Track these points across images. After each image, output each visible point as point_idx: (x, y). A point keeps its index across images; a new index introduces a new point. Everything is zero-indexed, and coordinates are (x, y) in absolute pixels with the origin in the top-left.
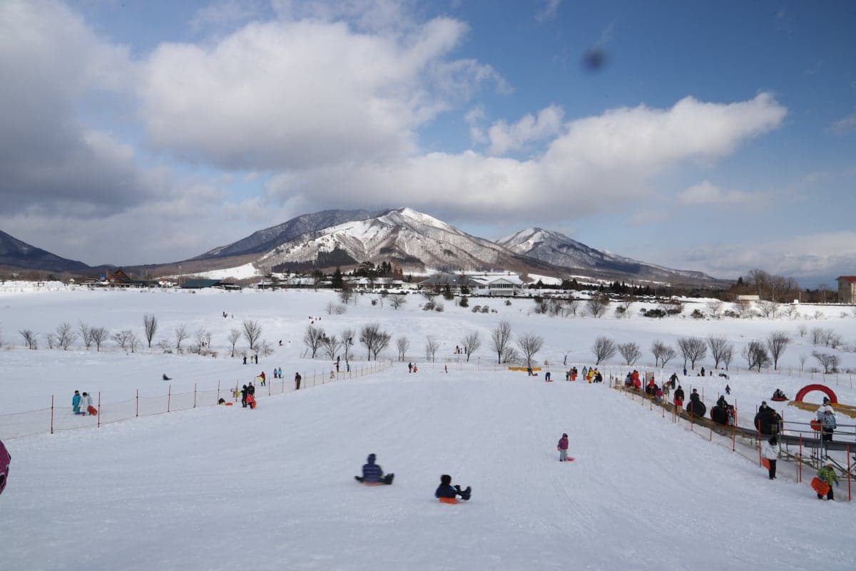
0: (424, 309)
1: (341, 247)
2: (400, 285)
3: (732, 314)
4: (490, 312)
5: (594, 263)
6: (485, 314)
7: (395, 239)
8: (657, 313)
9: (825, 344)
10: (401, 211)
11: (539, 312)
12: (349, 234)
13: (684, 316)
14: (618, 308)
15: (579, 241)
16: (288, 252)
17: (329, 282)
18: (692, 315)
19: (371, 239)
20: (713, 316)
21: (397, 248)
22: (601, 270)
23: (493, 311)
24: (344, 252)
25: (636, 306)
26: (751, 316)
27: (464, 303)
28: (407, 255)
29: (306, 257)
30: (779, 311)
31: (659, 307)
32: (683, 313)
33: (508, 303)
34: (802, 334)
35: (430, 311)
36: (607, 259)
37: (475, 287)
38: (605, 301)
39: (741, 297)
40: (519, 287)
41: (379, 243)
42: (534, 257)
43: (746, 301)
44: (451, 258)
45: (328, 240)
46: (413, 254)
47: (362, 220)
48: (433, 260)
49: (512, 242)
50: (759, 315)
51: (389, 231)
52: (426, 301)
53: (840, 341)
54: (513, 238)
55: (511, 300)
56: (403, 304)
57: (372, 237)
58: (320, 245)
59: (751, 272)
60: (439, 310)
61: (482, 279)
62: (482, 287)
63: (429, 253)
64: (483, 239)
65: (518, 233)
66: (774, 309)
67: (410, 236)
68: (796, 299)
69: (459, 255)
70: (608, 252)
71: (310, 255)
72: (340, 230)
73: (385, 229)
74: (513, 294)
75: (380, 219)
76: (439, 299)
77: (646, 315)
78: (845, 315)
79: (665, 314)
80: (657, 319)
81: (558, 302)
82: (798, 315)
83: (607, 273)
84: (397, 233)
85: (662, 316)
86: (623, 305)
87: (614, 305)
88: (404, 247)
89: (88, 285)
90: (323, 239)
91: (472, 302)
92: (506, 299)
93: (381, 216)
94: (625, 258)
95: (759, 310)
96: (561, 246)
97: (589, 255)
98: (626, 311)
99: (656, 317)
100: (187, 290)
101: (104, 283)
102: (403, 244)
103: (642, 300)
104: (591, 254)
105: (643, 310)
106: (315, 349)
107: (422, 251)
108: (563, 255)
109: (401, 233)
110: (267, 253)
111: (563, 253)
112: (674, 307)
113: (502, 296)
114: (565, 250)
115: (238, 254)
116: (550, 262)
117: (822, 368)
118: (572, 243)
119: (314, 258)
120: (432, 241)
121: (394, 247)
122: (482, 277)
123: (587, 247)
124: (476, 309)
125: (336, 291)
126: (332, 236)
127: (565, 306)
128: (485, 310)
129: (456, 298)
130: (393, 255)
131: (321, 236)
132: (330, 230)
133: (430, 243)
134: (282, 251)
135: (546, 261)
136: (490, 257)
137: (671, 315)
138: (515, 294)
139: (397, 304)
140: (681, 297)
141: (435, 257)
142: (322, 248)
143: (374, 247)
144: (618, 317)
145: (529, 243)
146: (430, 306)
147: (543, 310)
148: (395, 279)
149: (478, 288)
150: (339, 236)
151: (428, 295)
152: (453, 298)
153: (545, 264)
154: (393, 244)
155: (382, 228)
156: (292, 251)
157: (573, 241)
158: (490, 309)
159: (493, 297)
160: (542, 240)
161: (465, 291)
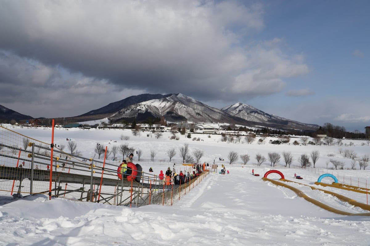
0: (171, 139)
1: (149, 111)
2: (164, 128)
3: (312, 143)
4: (201, 141)
5: (267, 120)
6: (198, 141)
7: (174, 108)
8: (277, 142)
9: (350, 157)
10: (177, 95)
11: (223, 141)
12: (153, 104)
13: (290, 144)
14: (260, 140)
15: (260, 110)
16: (124, 113)
17: (130, 126)
18: (294, 143)
19: (163, 107)
20: (303, 144)
21: (174, 112)
22: (270, 123)
23: (202, 140)
24: (150, 113)
25: (268, 139)
26: (321, 144)
27: (189, 136)
28: (179, 115)
29: (132, 115)
30: (333, 142)
31: (278, 139)
32: (290, 142)
33: (209, 137)
34: (340, 152)
35: (173, 140)
36: (273, 118)
37: (198, 129)
38: (254, 136)
39: (319, 135)
40: (217, 129)
41: (167, 109)
42: (239, 117)
43: (319, 137)
44: (200, 117)
45: (143, 108)
46: (182, 115)
47: (159, 99)
48: (191, 118)
49: (229, 109)
50: (325, 144)
51: (171, 104)
52: (171, 135)
53: (357, 156)
54: (229, 108)
55: (211, 135)
56: (161, 136)
57: (163, 106)
58: (139, 110)
59: (325, 124)
60: (177, 139)
61: (201, 126)
62: (201, 129)
63: (190, 114)
64: (215, 108)
65: (232, 106)
66: (331, 141)
67: (181, 106)
68: (344, 137)
69: (203, 115)
70: (274, 115)
71: (134, 114)
72: (148, 103)
73: (169, 103)
74: (214, 133)
75: (167, 98)
76: (178, 135)
77: (272, 143)
78: (364, 144)
79: (281, 143)
80: (277, 145)
81: (232, 136)
82: (342, 144)
83: (273, 125)
84: (175, 105)
85: (280, 144)
86: (262, 138)
87: (258, 138)
88: (178, 111)
89: (22, 126)
90: (140, 107)
91: (193, 136)
92: (208, 135)
93: (167, 97)
94: (282, 118)
95: (324, 142)
96: (252, 112)
97: (265, 117)
98: (263, 141)
99: (277, 144)
100: (65, 129)
101: (29, 125)
102: (178, 110)
103: (272, 136)
104: (265, 116)
105: (271, 141)
106: (100, 154)
107: (186, 113)
108: (253, 116)
109: (177, 104)
110: (115, 113)
111: (252, 115)
112: (285, 139)
113: (207, 134)
114: (253, 114)
115: (101, 113)
116: (246, 119)
117: (334, 167)
118: (256, 110)
119: (136, 116)
120: (191, 109)
121: (173, 111)
122: (201, 125)
123: (264, 112)
124: (195, 139)
125: (132, 130)
126: (145, 106)
127: (235, 138)
128: (199, 140)
129: (186, 134)
130: (173, 115)
131: (140, 106)
132: (144, 103)
133: (190, 109)
134: (122, 112)
135: (245, 118)
136: (218, 117)
137: (284, 143)
138: (215, 132)
139: (158, 136)
140: (292, 135)
141: (192, 116)
142: (140, 111)
143: (164, 111)
144: (259, 144)
145: (236, 110)
146: (173, 138)
147: (225, 140)
148: (162, 125)
149: (199, 130)
150: (148, 106)
151: (173, 133)
152: (184, 134)
153: (244, 120)
154: (173, 110)
155: (168, 102)
156: (126, 112)
157: (257, 109)
158: (201, 139)
159: (205, 133)
160: (243, 109)
161: (192, 131)
